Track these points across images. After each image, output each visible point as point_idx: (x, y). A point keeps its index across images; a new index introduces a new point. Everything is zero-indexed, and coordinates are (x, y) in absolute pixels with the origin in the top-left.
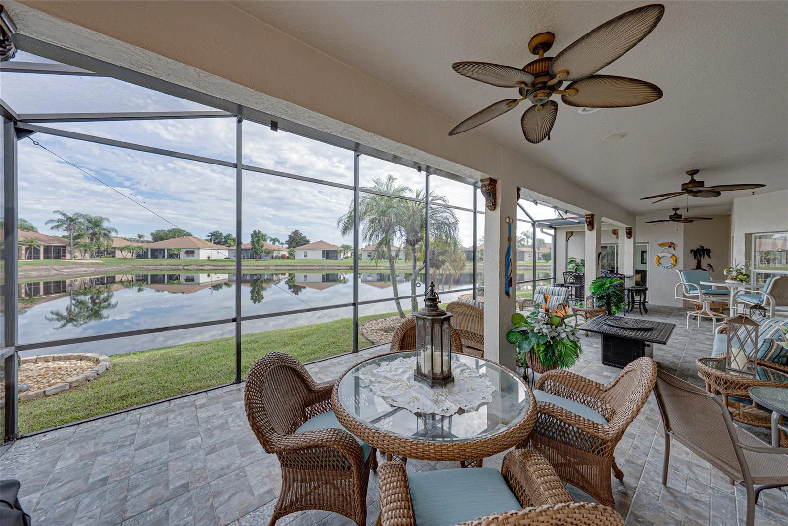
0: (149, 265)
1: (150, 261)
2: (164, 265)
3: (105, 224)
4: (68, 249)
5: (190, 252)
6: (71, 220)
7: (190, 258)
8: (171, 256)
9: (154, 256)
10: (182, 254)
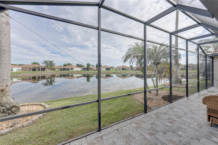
0: (63, 72)
1: (63, 71)
2: (66, 72)
3: (53, 63)
4: (46, 69)
5: (72, 69)
6: (46, 62)
7: (72, 70)
8: (68, 70)
9: (64, 70)
10: (70, 69)
